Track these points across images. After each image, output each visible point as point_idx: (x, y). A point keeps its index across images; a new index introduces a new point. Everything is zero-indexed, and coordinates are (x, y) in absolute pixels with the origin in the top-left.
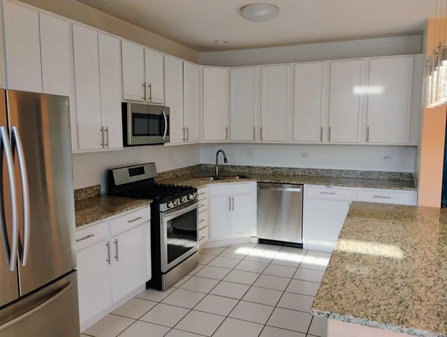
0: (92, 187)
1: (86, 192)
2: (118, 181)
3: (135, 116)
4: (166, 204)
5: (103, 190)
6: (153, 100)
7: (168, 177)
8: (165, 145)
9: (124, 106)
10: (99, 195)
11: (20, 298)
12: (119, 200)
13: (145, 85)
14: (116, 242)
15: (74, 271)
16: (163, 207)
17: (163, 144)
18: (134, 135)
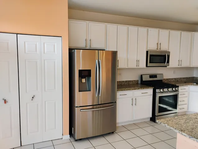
0: (135, 81)
1: (133, 82)
2: (144, 80)
3: (151, 55)
4: (159, 90)
5: (139, 82)
6: (161, 49)
7: (172, 81)
8: (167, 67)
9: (147, 52)
10: (138, 84)
11: (98, 105)
12: (144, 86)
13: (157, 44)
14: (136, 99)
15: (115, 102)
16: (157, 91)
17: (166, 66)
18: (150, 62)
